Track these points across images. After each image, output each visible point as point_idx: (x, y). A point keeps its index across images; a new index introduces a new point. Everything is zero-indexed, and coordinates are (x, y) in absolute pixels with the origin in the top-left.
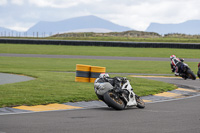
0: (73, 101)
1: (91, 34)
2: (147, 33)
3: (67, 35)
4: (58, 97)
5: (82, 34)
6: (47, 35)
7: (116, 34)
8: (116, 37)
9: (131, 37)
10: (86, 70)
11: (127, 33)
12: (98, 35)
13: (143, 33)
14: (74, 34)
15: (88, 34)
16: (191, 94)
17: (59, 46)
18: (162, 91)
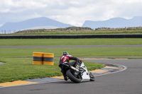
0: (31, 78)
1: (43, 30)
2: (83, 28)
3: (26, 31)
4: (20, 76)
5: (37, 31)
6: (12, 32)
7: (61, 29)
8: (61, 32)
9: (71, 31)
10: (40, 56)
11: (68, 28)
12: (48, 31)
13: (80, 28)
14: (31, 31)
15: (41, 30)
16: (115, 70)
17: (21, 40)
18: (95, 69)
